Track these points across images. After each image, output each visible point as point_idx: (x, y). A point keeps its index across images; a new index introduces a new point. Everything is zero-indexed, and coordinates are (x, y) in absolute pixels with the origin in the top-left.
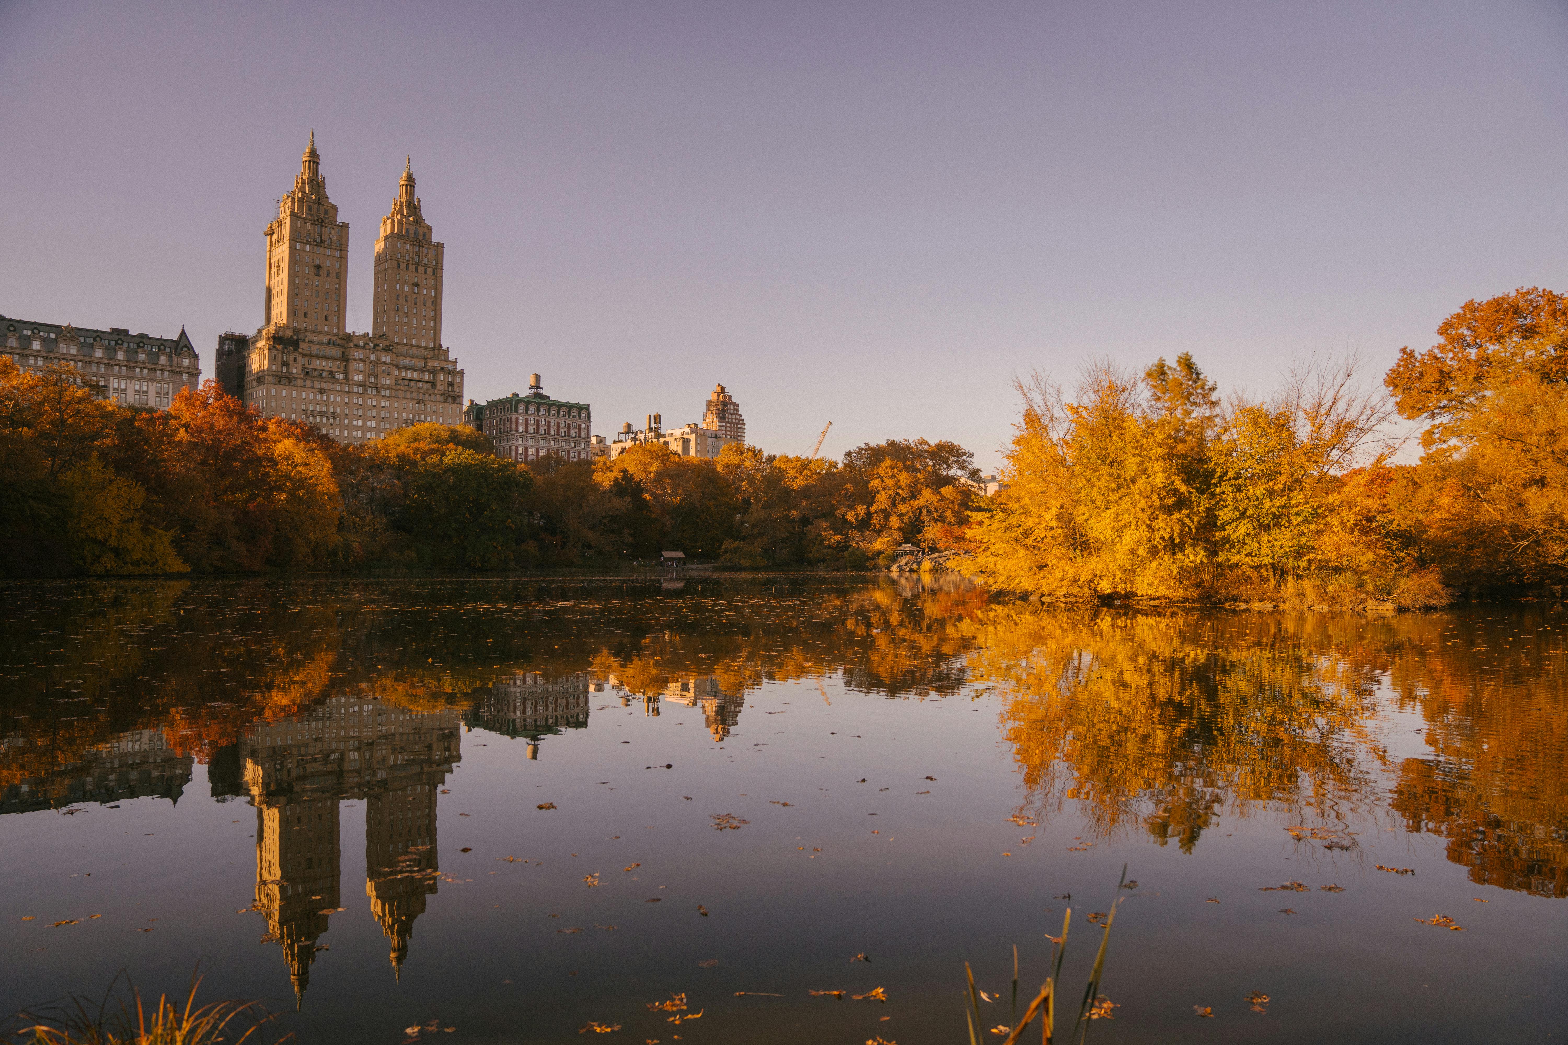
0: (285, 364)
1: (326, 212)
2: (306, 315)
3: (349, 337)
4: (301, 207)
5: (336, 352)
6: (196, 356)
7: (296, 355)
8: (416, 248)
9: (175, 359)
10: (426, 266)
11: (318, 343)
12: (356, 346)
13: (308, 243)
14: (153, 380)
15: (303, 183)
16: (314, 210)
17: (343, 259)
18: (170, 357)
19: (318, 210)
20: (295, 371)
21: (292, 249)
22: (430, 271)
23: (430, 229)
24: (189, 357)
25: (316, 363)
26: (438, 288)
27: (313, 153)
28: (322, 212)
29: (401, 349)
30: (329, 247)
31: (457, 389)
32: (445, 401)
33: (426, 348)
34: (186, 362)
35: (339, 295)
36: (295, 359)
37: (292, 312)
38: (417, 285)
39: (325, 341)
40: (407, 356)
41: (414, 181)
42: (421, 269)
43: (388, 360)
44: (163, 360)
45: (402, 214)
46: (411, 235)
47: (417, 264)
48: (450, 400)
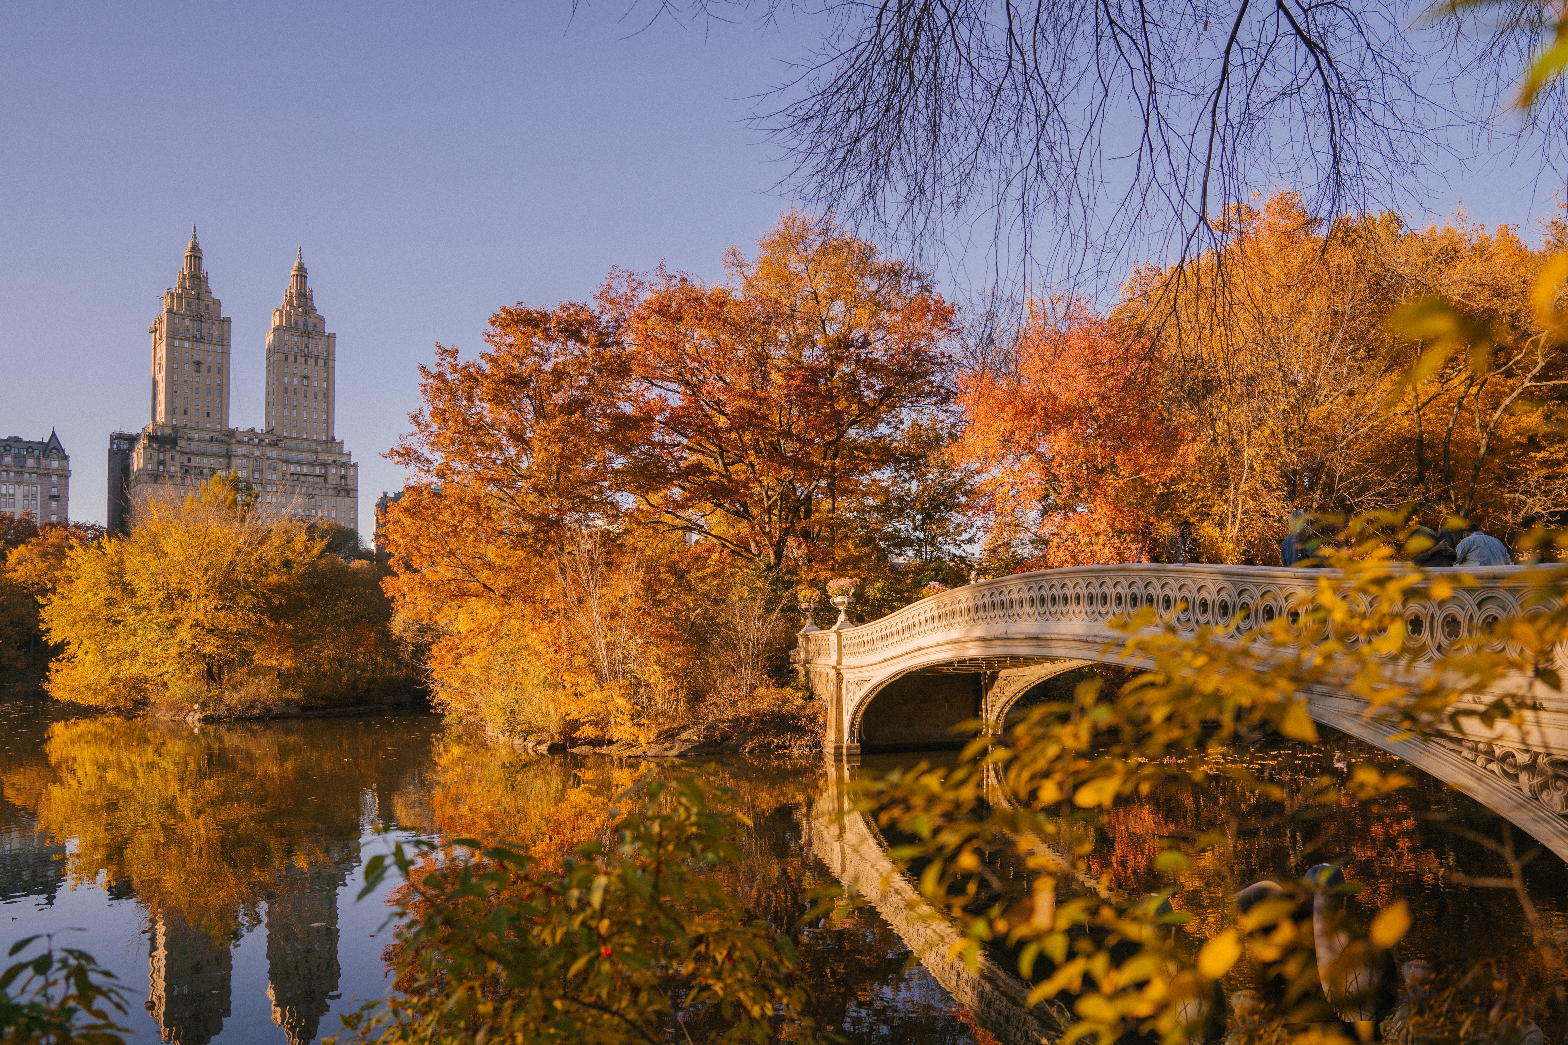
0: (162, 463)
1: (207, 307)
2: (186, 412)
3: (233, 433)
4: (180, 305)
5: (217, 448)
6: (66, 458)
7: (173, 453)
8: (305, 340)
9: (43, 462)
10: (317, 357)
11: (199, 440)
12: (239, 442)
13: (187, 339)
14: (19, 483)
15: (184, 279)
16: (194, 306)
17: (226, 354)
18: (38, 459)
19: (198, 305)
20: (172, 469)
21: (170, 347)
22: (321, 362)
23: (322, 320)
24: (59, 459)
25: (196, 461)
26: (330, 380)
27: (195, 248)
28: (202, 307)
29: (291, 443)
30: (210, 342)
31: (350, 482)
32: (338, 495)
33: (318, 442)
34: (55, 464)
35: (221, 391)
36: (173, 458)
37: (171, 410)
38: (306, 377)
39: (208, 437)
40: (297, 450)
41: (305, 271)
42: (311, 361)
43: (274, 455)
44: (31, 462)
45: (292, 305)
46: (300, 326)
47: (306, 356)
48: (343, 493)
